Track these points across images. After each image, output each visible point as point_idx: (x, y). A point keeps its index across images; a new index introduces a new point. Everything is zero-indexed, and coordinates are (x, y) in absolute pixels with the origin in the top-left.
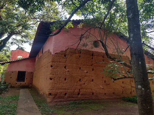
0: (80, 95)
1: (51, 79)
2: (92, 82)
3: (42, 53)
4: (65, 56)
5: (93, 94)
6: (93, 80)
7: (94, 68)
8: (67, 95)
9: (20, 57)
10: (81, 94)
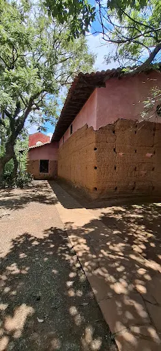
0: (135, 190)
1: (96, 168)
2: (152, 172)
3: (71, 133)
4: (114, 132)
5: (153, 188)
6: (153, 169)
7: (156, 151)
8: (118, 190)
9: (39, 144)
10: (136, 188)
